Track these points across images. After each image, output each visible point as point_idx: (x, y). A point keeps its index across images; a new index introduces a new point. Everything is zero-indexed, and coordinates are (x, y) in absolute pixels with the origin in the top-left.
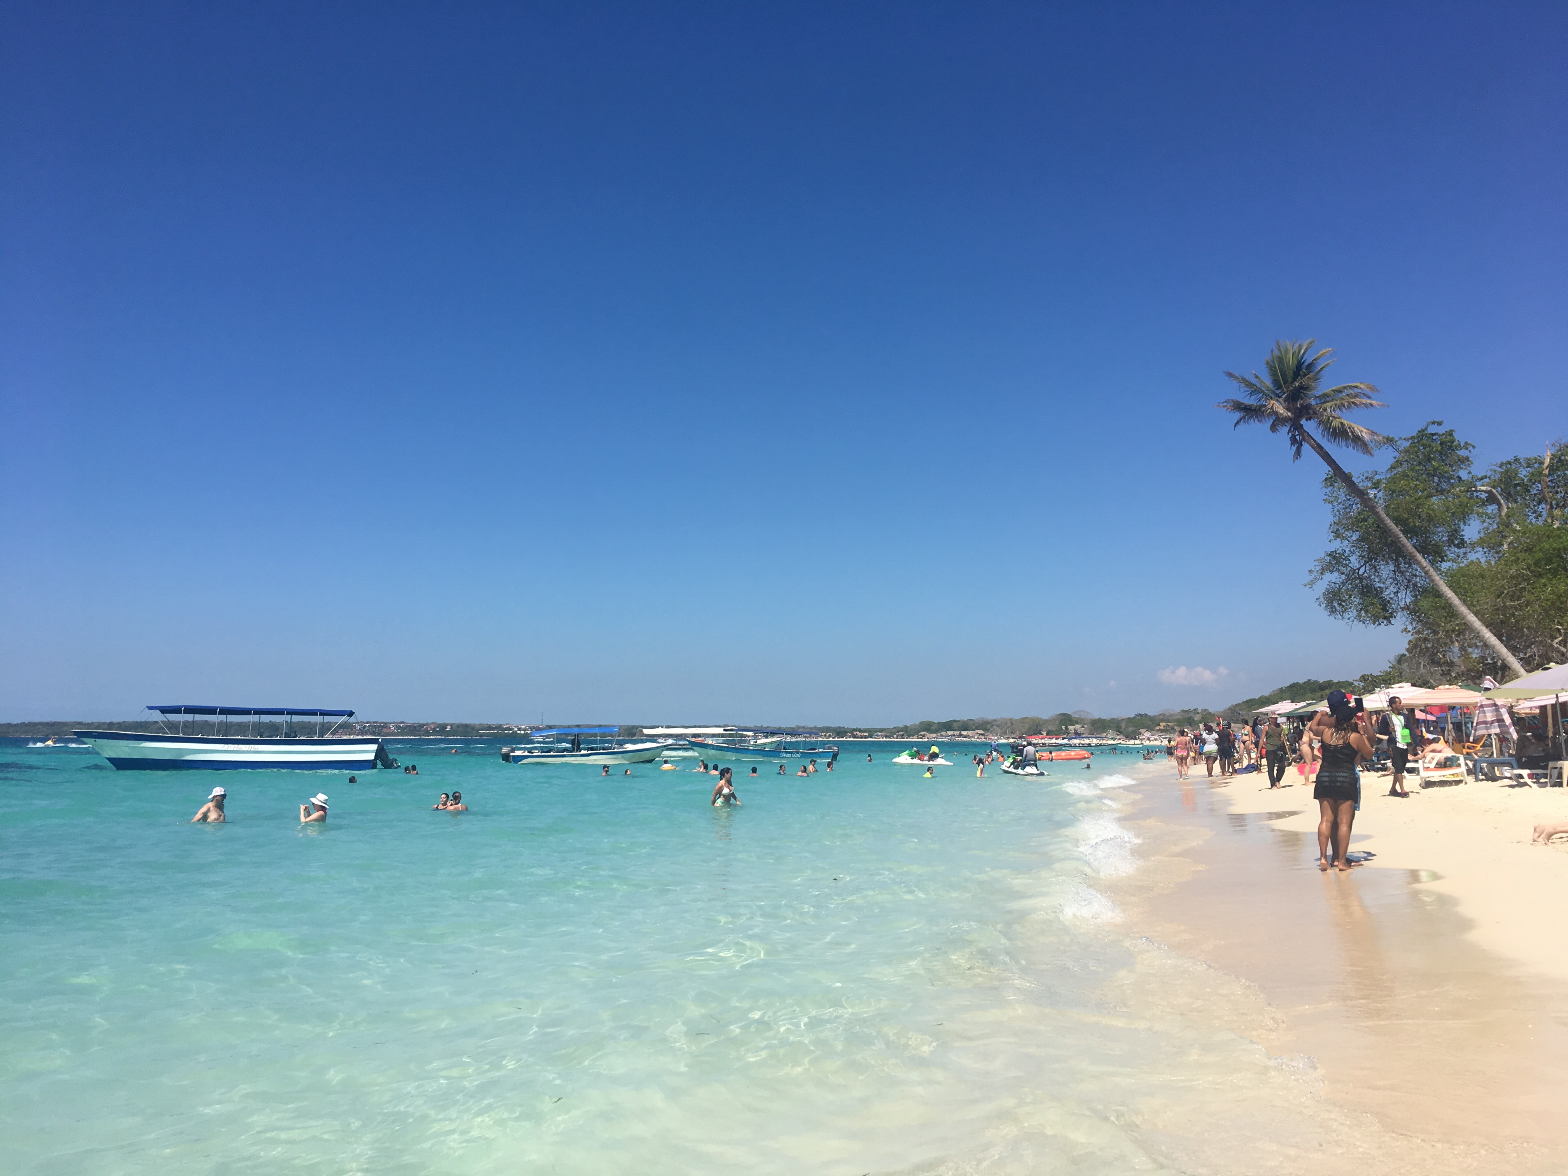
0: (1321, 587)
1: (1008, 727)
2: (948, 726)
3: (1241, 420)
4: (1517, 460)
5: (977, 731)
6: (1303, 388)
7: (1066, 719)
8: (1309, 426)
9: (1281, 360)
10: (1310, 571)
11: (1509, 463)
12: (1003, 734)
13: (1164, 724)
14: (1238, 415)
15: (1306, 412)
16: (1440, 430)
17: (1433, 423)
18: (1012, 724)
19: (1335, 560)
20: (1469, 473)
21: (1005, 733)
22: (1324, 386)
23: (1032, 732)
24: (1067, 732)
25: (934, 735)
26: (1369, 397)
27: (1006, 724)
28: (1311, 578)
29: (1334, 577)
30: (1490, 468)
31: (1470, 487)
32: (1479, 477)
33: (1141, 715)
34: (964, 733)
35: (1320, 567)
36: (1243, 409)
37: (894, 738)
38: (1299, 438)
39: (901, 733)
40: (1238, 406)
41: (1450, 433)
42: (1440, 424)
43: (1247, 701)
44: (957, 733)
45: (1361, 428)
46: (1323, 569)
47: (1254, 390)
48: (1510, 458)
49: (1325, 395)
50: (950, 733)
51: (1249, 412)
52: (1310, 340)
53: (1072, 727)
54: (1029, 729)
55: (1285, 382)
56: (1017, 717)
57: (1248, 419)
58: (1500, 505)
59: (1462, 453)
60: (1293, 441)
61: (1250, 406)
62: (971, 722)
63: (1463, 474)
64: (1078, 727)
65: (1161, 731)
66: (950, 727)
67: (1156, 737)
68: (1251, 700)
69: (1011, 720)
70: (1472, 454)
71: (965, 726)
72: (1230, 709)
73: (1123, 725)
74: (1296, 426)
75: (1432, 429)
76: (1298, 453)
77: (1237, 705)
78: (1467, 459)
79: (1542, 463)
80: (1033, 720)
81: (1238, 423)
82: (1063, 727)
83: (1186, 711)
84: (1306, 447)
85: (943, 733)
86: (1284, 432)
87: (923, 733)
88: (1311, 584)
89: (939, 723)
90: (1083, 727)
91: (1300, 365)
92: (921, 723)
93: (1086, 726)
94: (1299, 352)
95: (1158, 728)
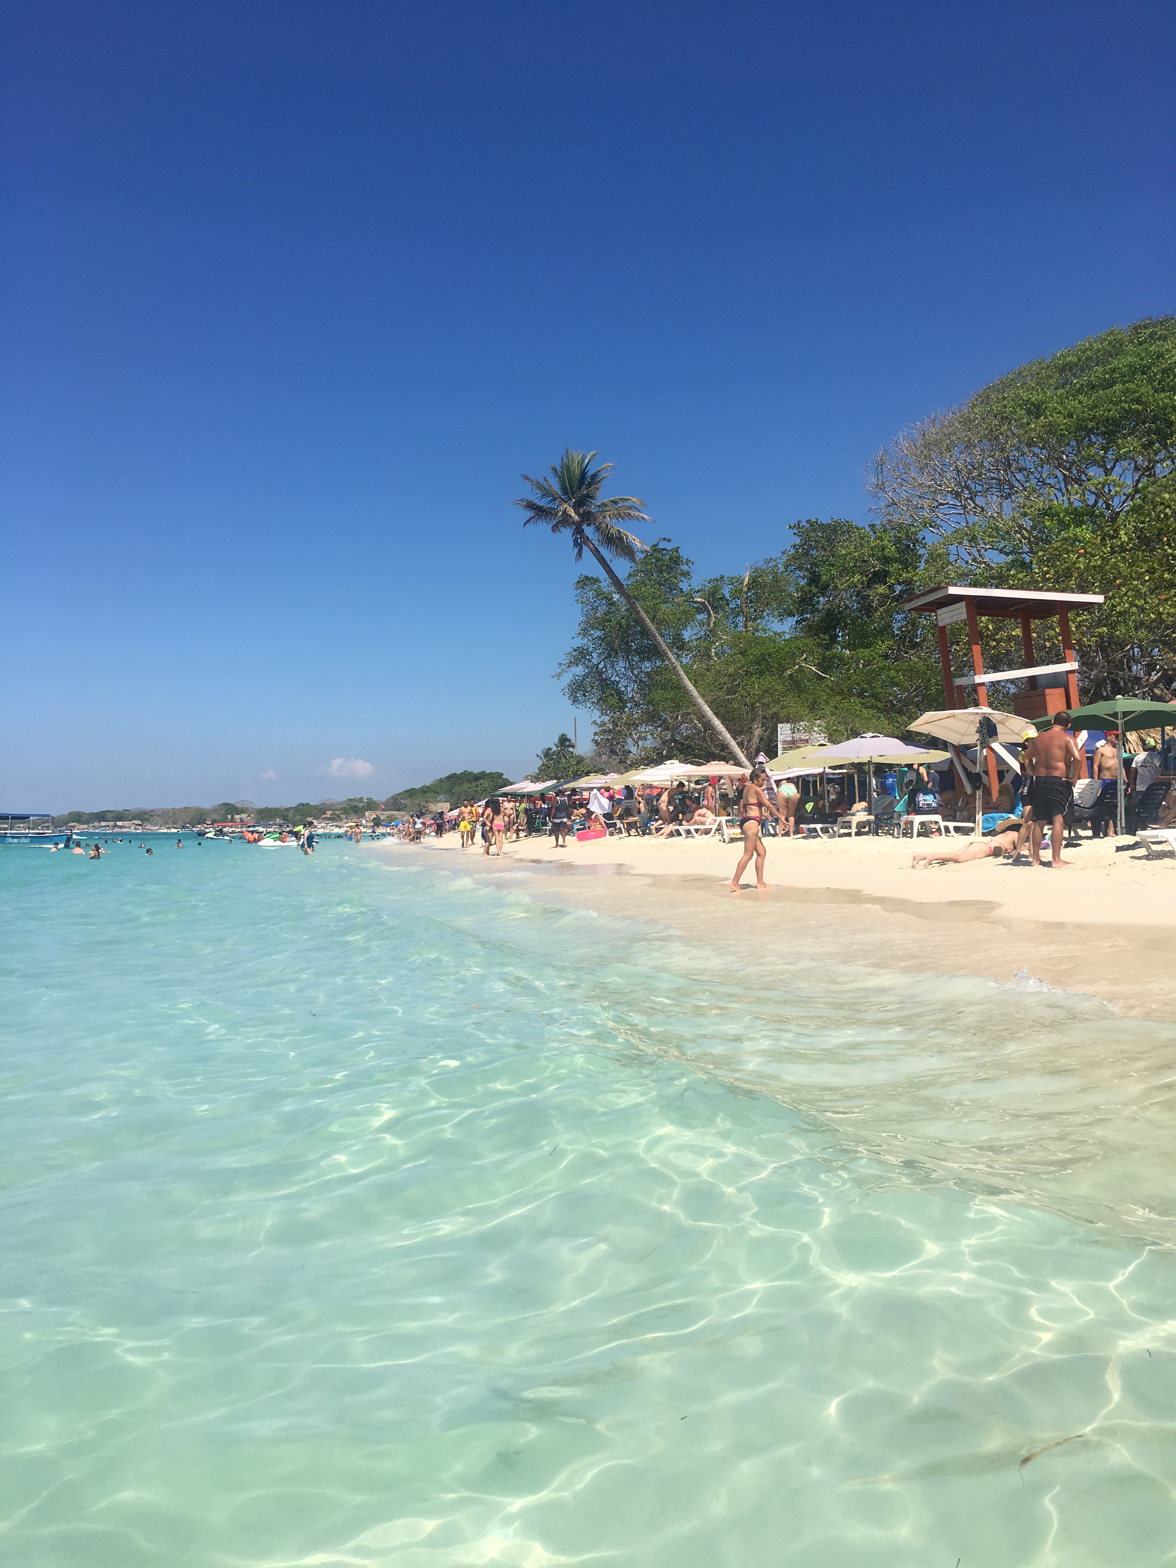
0: (567, 678)
1: (170, 817)
2: (101, 816)
3: (531, 519)
4: (722, 577)
5: (134, 822)
6: (589, 496)
7: (230, 810)
8: (589, 531)
9: (568, 467)
10: (560, 664)
11: (717, 580)
12: (165, 824)
13: (331, 812)
14: (529, 514)
15: (587, 517)
16: (669, 546)
17: (664, 539)
18: (174, 813)
19: (581, 655)
20: (690, 585)
21: (167, 823)
22: (602, 496)
23: (196, 822)
24: (233, 820)
25: (85, 826)
26: (639, 511)
27: (168, 813)
28: (559, 671)
29: (579, 670)
30: (703, 582)
31: (690, 597)
32: (696, 590)
33: (303, 805)
34: (120, 823)
35: (568, 661)
36: (533, 509)
37: (38, 829)
38: (580, 541)
39: (46, 824)
40: (531, 506)
41: (677, 550)
42: (669, 541)
43: (408, 791)
44: (111, 824)
45: (634, 537)
46: (571, 662)
47: (546, 493)
48: (718, 576)
49: (604, 505)
50: (104, 824)
51: (540, 512)
52: (594, 452)
53: (238, 816)
54: (193, 819)
55: (572, 488)
56: (179, 806)
57: (537, 520)
58: (709, 615)
59: (685, 568)
60: (576, 543)
61: (541, 507)
62: (127, 812)
63: (684, 586)
64: (244, 816)
65: (329, 819)
66: (103, 817)
67: (324, 825)
68: (411, 789)
69: (174, 809)
70: (693, 569)
71: (120, 816)
72: (392, 798)
73: (291, 814)
74: (579, 531)
75: (663, 545)
76: (580, 554)
77: (399, 794)
78: (688, 573)
79: (742, 583)
80: (198, 810)
81: (528, 521)
82: (229, 816)
83: (352, 800)
84: (585, 548)
85: (96, 824)
86: (567, 534)
87: (72, 824)
88: (559, 675)
89: (90, 814)
90: (249, 816)
91: (583, 474)
92: (70, 814)
93: (252, 815)
94: (583, 460)
95: (324, 816)
